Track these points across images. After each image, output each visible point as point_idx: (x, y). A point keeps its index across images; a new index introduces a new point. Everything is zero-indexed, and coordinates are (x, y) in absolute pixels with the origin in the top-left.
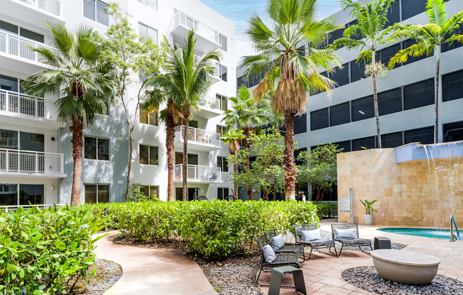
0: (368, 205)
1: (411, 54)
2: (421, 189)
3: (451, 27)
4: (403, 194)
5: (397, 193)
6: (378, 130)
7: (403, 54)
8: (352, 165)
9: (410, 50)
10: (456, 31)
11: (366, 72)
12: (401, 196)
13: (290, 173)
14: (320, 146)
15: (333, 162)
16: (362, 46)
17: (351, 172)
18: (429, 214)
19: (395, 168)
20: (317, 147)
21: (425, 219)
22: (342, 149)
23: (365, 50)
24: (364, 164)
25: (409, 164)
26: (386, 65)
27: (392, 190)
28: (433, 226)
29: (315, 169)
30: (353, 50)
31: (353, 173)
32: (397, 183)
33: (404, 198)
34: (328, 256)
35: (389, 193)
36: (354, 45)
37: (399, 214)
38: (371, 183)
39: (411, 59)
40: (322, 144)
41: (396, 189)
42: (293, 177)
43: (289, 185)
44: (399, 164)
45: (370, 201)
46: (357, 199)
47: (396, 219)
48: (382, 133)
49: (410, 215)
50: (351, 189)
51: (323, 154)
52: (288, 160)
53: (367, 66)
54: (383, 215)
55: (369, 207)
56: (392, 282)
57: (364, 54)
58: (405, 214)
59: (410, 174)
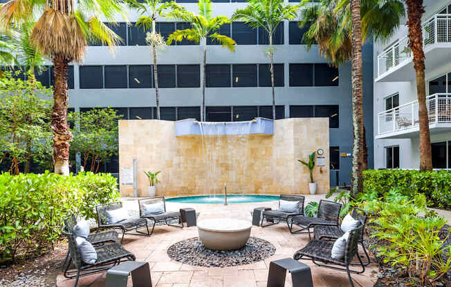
0: (152, 176)
1: (185, 37)
2: (195, 161)
3: (214, 26)
4: (181, 165)
5: (176, 164)
6: (157, 102)
7: (179, 34)
8: (135, 134)
9: (184, 32)
10: (218, 31)
11: (147, 39)
12: (179, 167)
13: (62, 137)
14: (97, 108)
15: (113, 129)
16: (143, 10)
17: (135, 141)
18: (200, 183)
19: (175, 141)
20: (92, 109)
21: (197, 188)
22: (122, 116)
23: (147, 16)
24: (147, 133)
25: (185, 138)
26: (166, 40)
27: (172, 161)
28: (203, 193)
29: (92, 135)
30: (133, 11)
31: (136, 143)
32: (177, 155)
33: (182, 169)
34: (138, 237)
35: (170, 164)
36: (135, 6)
37: (178, 184)
38: (154, 154)
39: (185, 42)
40: (99, 107)
41: (176, 161)
42: (67, 143)
43: (60, 153)
44: (177, 137)
45: (153, 173)
46: (141, 170)
47: (175, 189)
48: (160, 105)
49: (187, 185)
50: (134, 160)
51: (100, 119)
52: (59, 120)
53: (148, 34)
54: (164, 186)
55: (152, 178)
56: (220, 252)
57: (144, 19)
58: (182, 184)
59: (186, 147)
